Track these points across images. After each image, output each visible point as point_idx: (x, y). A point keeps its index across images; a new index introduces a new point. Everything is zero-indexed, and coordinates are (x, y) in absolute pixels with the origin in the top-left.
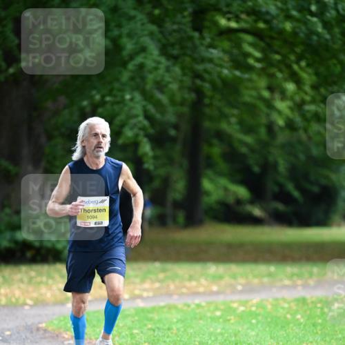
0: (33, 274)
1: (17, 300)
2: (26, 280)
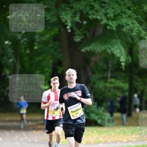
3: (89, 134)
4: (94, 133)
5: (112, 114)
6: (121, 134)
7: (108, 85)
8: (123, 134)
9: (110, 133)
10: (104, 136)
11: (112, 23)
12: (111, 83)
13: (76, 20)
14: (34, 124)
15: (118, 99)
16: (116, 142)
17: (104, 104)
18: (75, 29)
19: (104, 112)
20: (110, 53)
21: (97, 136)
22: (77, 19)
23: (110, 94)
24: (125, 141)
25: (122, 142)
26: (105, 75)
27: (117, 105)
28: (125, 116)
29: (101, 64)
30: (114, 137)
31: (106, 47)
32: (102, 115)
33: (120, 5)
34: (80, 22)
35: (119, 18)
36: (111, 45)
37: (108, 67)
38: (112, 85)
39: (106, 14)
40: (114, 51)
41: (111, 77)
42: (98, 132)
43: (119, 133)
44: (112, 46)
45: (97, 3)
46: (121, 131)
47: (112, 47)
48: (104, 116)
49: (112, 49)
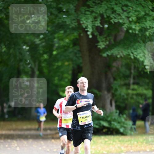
0: (107, 140)
1: (99, 151)
2: (103, 142)
3: (110, 144)
4: (116, 142)
6: (144, 143)
7: (130, 92)
8: (146, 143)
9: (132, 142)
10: (126, 145)
11: (135, 27)
12: (133, 90)
13: (96, 25)
14: (53, 132)
15: (141, 106)
16: (139, 151)
17: (126, 112)
18: (96, 34)
19: (126, 120)
20: (132, 57)
21: (119, 145)
22: (98, 23)
23: (132, 101)
24: (148, 150)
26: (127, 82)
27: (140, 112)
29: (123, 70)
30: (137, 146)
31: (129, 51)
32: (124, 123)
33: (143, 7)
34: (101, 26)
35: (142, 21)
36: (134, 49)
37: (131, 73)
38: (135, 92)
39: (128, 18)
40: (137, 55)
41: (134, 84)
42: (120, 141)
43: (142, 143)
44: (136, 50)
45: (119, 6)
46: (144, 140)
47: (135, 52)
48: (126, 124)
49: (135, 53)
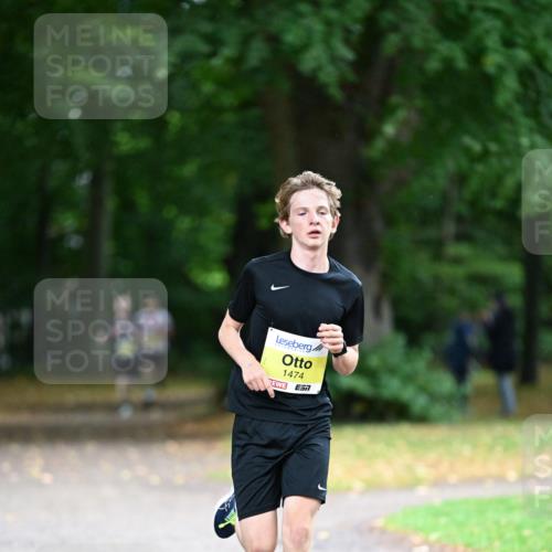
4: (395, 447)
5: (460, 374)
12: (457, 261)
14: (171, 417)
21: (408, 460)
25: (500, 479)
28: (509, 383)
